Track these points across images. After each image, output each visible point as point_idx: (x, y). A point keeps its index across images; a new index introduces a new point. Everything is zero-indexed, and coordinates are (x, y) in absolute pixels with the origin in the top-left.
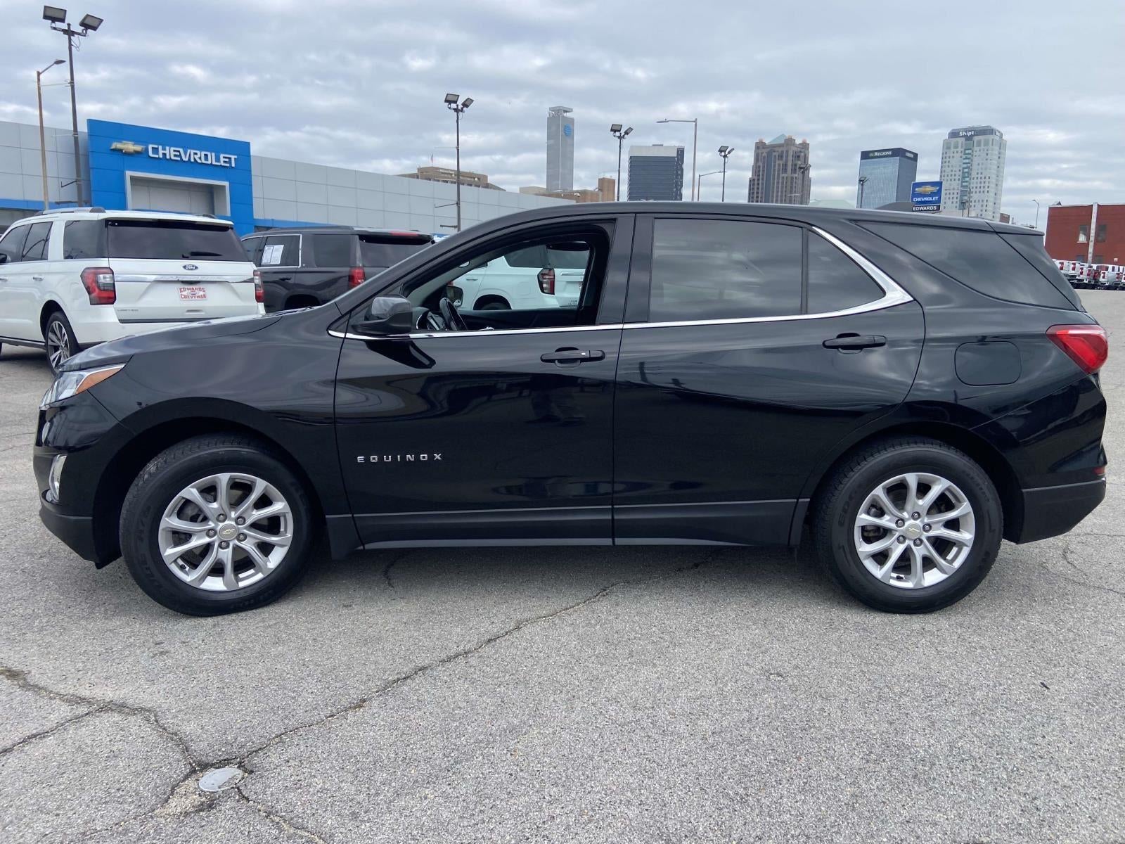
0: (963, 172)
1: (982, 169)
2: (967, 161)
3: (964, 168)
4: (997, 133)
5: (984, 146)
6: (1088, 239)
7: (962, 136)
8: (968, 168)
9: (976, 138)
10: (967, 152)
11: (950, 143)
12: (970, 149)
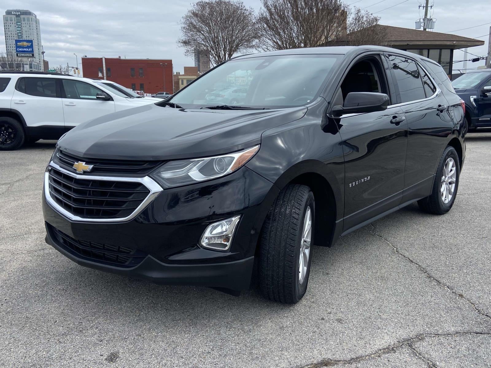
0: (18, 35)
1: (28, 34)
2: (19, 29)
3: (18, 33)
4: (33, 15)
5: (27, 21)
6: (103, 75)
7: (14, 14)
8: (20, 33)
9: (22, 16)
10: (18, 24)
11: (8, 17)
12: (20, 22)
